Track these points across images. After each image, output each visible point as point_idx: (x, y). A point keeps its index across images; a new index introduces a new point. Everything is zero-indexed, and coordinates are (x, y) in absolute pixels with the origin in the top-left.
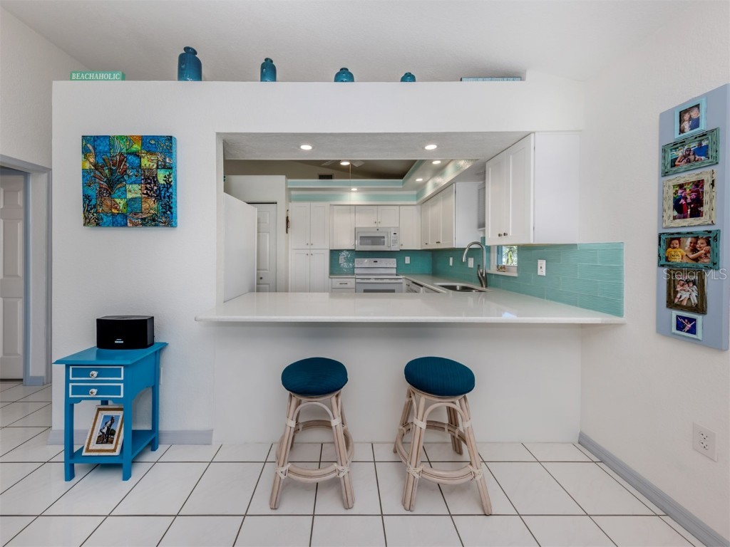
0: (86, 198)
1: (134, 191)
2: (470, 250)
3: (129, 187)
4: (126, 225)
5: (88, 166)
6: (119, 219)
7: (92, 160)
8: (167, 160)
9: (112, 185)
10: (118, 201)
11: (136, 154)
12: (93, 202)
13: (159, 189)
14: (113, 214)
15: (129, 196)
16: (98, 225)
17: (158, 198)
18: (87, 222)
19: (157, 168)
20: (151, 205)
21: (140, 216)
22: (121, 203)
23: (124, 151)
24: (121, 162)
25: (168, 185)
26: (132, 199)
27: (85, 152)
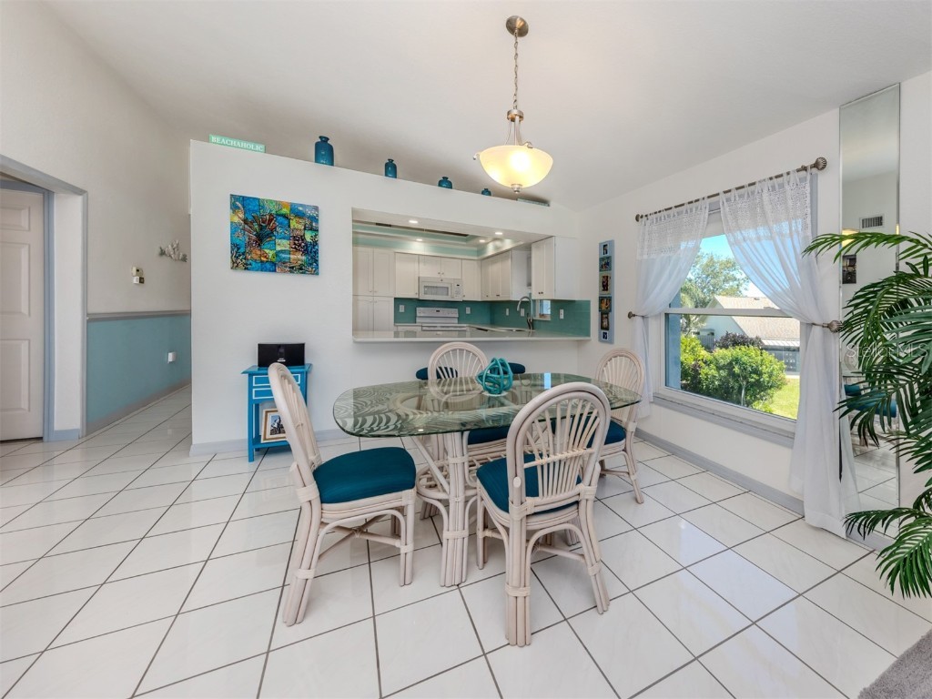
0: (235, 246)
1: (283, 245)
2: (523, 302)
3: (278, 241)
4: (275, 271)
5: (236, 219)
6: (268, 265)
7: (242, 216)
8: (314, 224)
9: (261, 239)
10: (267, 251)
11: (285, 216)
12: (242, 250)
13: (306, 245)
14: (262, 262)
15: (278, 248)
16: (246, 269)
17: (306, 252)
18: (235, 265)
19: (305, 229)
20: (299, 257)
21: (288, 264)
22: (271, 253)
23: (273, 212)
24: (270, 220)
25: (315, 243)
26: (281, 251)
27: (234, 208)
